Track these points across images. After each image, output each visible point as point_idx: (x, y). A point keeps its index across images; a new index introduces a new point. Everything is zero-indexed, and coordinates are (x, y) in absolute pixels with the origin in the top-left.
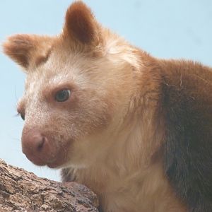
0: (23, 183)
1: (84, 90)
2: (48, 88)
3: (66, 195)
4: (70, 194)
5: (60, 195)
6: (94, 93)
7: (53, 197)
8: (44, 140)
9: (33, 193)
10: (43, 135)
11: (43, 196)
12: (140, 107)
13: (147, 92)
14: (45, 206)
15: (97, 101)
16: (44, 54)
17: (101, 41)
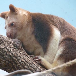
0: (6, 40)
1: (16, 22)
2: (9, 24)
3: (15, 42)
4: (16, 42)
5: (14, 42)
6: (18, 22)
7: (13, 42)
8: (11, 35)
9: (8, 42)
10: (10, 34)
11: (10, 42)
12: (29, 23)
13: (30, 20)
14: (11, 44)
15: (19, 24)
16: (7, 16)
17: (17, 11)
